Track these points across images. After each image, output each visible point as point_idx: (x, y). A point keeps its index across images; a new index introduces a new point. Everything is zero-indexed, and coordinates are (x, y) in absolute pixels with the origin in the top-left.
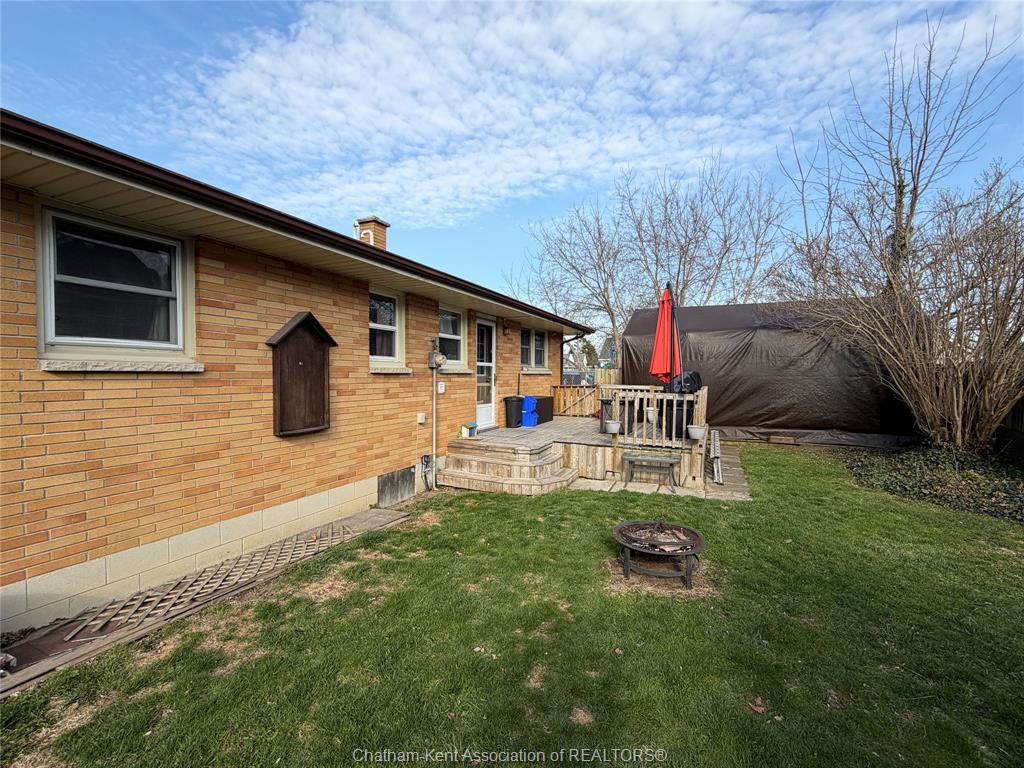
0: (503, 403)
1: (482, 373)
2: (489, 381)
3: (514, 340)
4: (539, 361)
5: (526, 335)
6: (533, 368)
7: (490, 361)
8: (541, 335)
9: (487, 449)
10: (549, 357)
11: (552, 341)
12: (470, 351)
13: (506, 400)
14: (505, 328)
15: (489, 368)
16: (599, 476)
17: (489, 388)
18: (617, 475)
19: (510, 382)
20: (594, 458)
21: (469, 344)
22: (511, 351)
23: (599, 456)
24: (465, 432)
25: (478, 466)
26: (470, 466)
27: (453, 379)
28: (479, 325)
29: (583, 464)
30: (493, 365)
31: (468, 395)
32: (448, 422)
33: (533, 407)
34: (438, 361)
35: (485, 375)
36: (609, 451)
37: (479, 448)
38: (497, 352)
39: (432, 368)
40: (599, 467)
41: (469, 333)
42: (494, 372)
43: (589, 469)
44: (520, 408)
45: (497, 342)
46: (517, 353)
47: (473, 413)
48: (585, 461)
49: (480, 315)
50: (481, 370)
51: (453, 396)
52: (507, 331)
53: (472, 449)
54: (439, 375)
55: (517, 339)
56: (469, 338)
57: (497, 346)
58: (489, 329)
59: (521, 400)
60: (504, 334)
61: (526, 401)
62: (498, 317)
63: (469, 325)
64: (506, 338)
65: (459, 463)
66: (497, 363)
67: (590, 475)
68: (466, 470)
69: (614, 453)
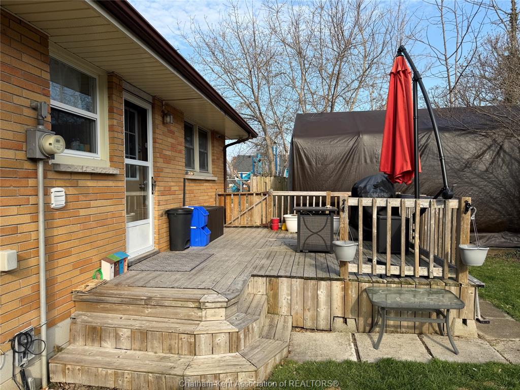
0: (165, 217)
1: (133, 176)
2: (143, 188)
3: (177, 134)
4: (203, 166)
5: (189, 130)
6: (196, 173)
7: (145, 158)
8: (203, 135)
9: (148, 301)
10: (213, 161)
11: (215, 142)
12: (112, 140)
13: (169, 214)
14: (164, 115)
15: (144, 170)
16: (322, 324)
17: (145, 198)
18: (351, 322)
19: (173, 189)
20: (316, 297)
21: (111, 128)
22: (173, 148)
23: (322, 294)
24: (107, 271)
25: (132, 337)
26: (117, 337)
27: (81, 183)
28: (127, 103)
29: (298, 307)
30: (149, 164)
31: (112, 208)
32: (72, 259)
33: (203, 221)
34: (47, 146)
35: (138, 178)
36: (337, 286)
37: (133, 301)
38: (154, 148)
39: (34, 161)
40: (323, 311)
41: (111, 111)
42: (151, 174)
43: (308, 314)
44: (188, 223)
45: (154, 132)
46: (180, 152)
47: (121, 236)
48: (300, 303)
49: (127, 87)
50: (131, 171)
51: (83, 212)
52: (168, 119)
53: (121, 303)
54: (51, 175)
55: (179, 133)
56: (111, 118)
57: (154, 139)
58: (143, 113)
59: (189, 213)
60: (164, 123)
61: (195, 214)
62: (154, 98)
63: (110, 98)
64: (165, 129)
65: (95, 334)
66: (155, 162)
67: (309, 324)
68: (108, 346)
69: (345, 289)
